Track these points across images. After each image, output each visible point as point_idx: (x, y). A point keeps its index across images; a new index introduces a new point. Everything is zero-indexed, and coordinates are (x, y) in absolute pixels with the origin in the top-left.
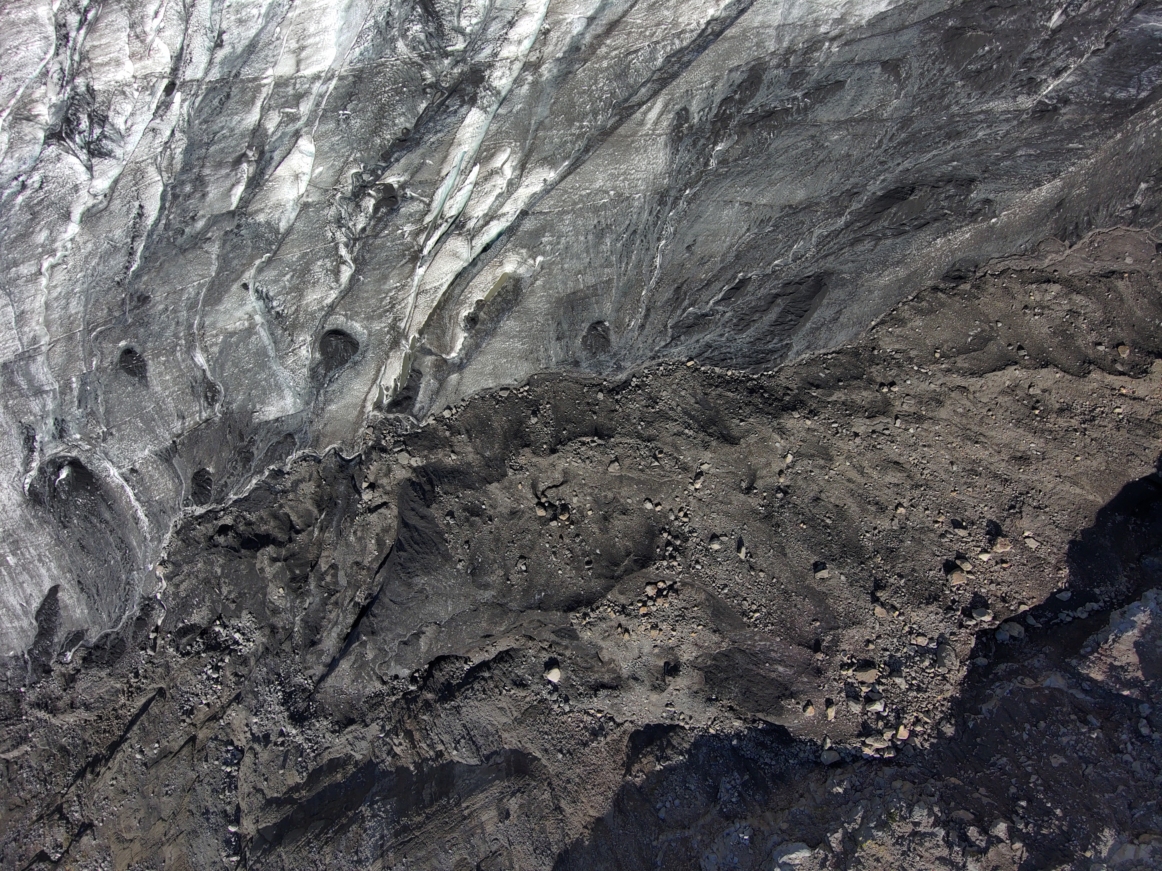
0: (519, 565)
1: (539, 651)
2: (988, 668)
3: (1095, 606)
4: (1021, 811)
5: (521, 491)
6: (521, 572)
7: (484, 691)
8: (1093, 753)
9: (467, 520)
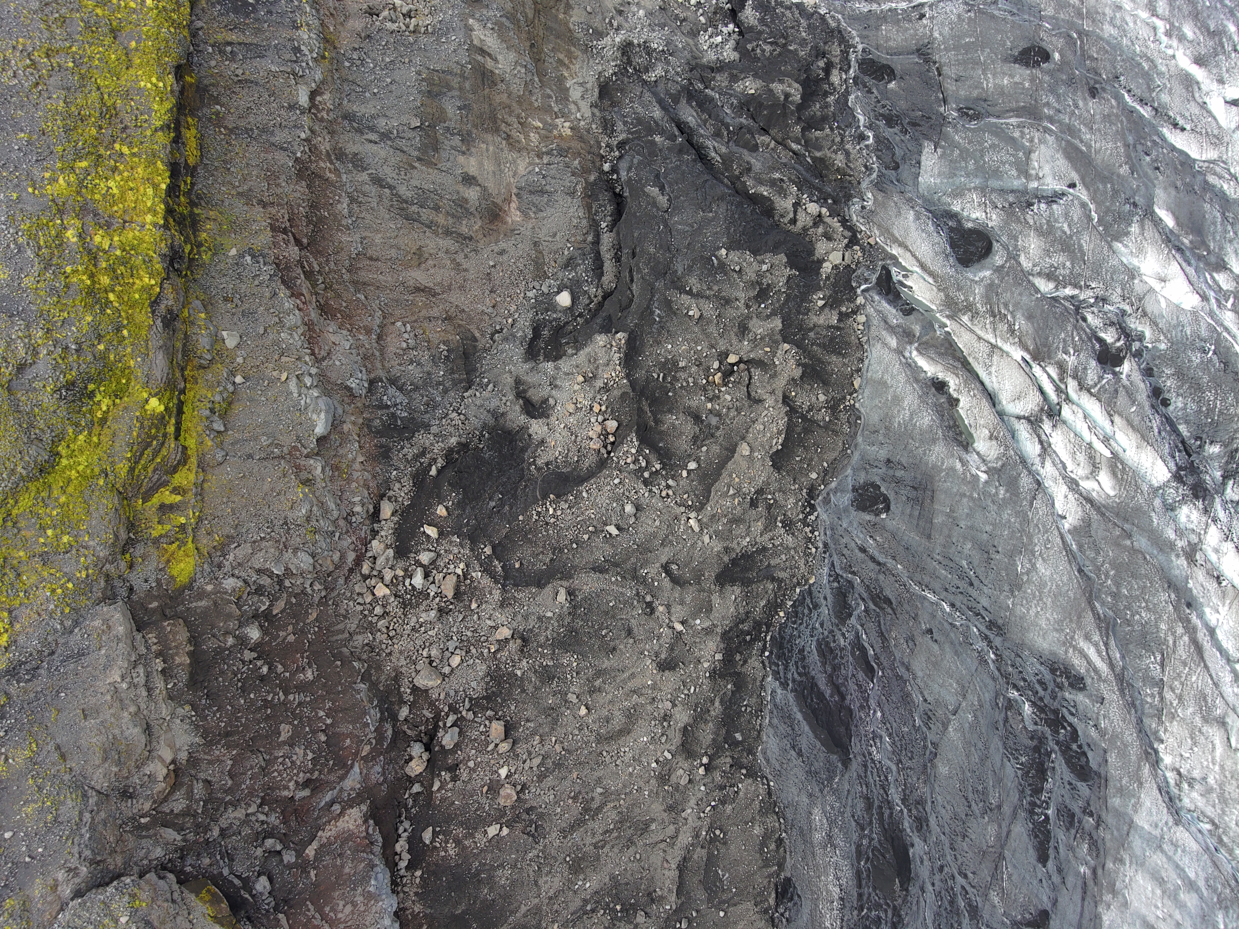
0: (696, 310)
1: (589, 297)
2: (394, 717)
3: (403, 864)
4: (259, 663)
5: (762, 349)
6: (689, 309)
7: (576, 227)
8: (276, 774)
9: (760, 284)
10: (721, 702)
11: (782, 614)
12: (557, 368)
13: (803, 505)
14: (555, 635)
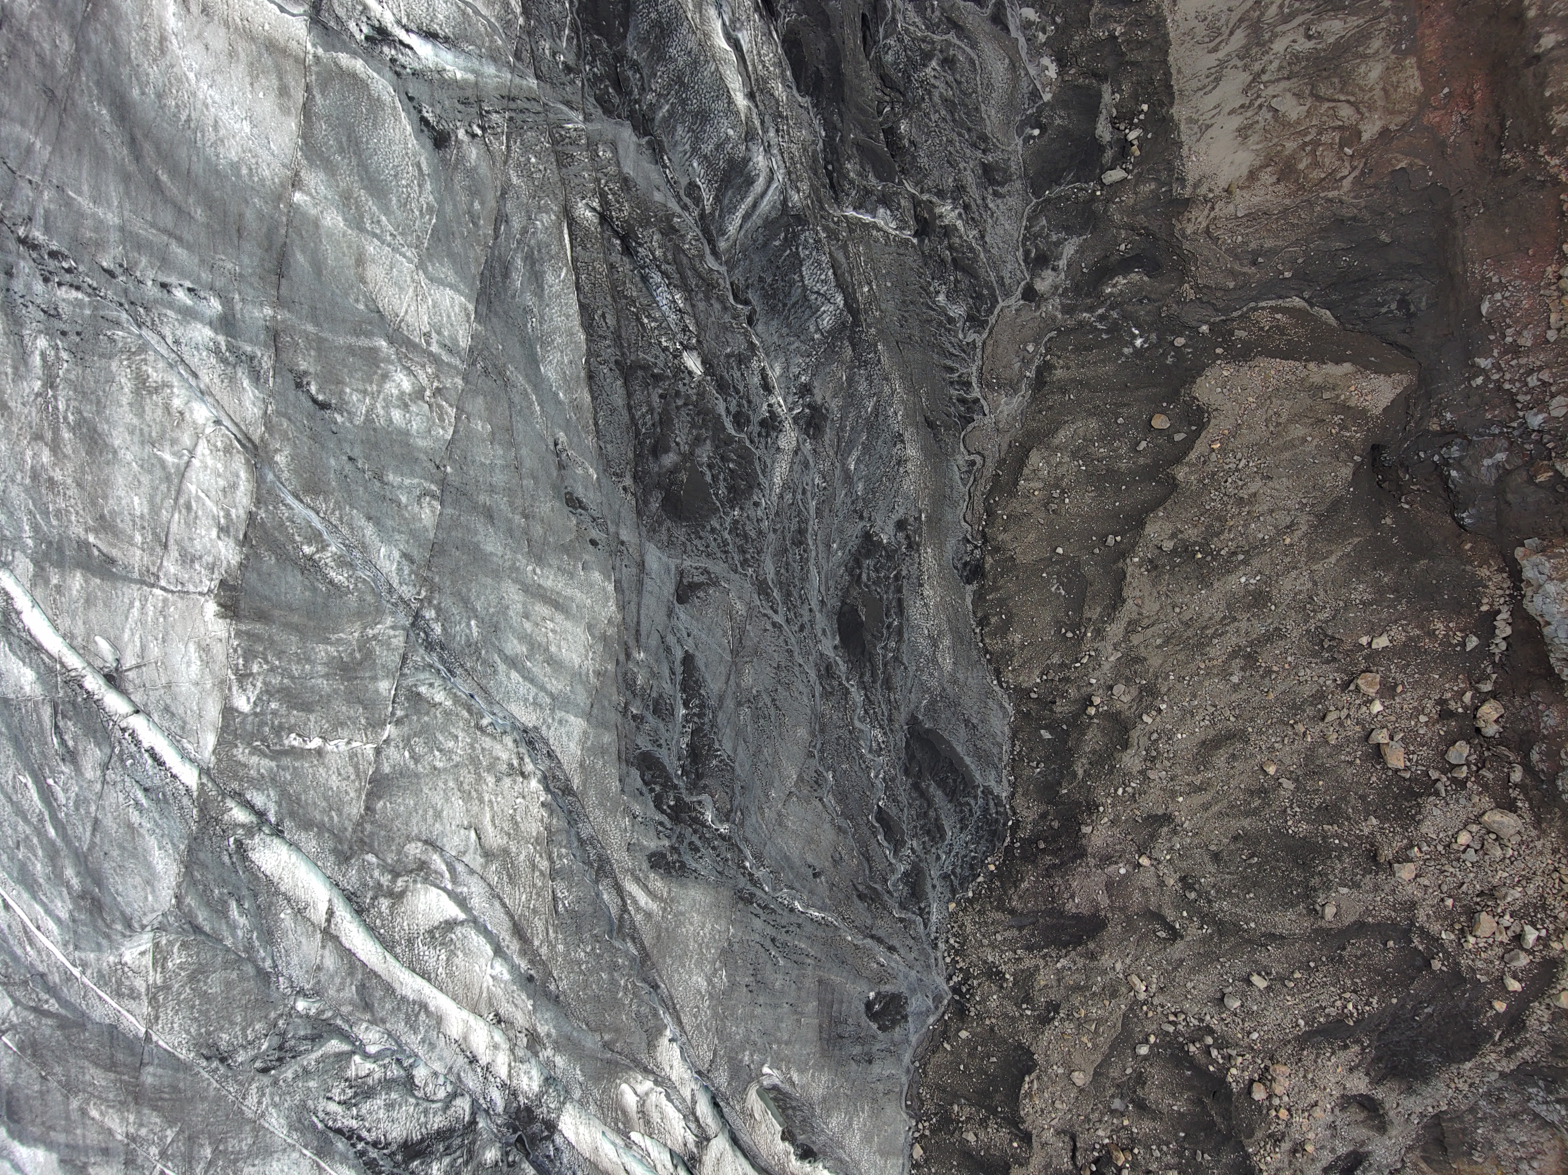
2: (1531, 771)
3: (1504, 614)
10: (1075, 775)
11: (992, 867)
12: (1333, 1150)
13: (972, 995)
14: (1329, 862)
